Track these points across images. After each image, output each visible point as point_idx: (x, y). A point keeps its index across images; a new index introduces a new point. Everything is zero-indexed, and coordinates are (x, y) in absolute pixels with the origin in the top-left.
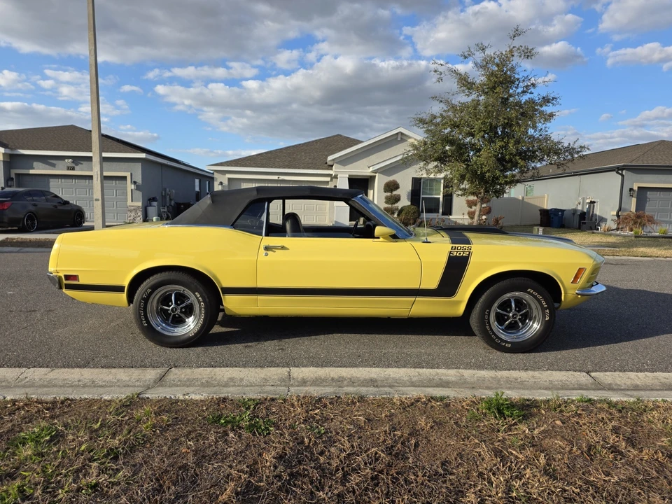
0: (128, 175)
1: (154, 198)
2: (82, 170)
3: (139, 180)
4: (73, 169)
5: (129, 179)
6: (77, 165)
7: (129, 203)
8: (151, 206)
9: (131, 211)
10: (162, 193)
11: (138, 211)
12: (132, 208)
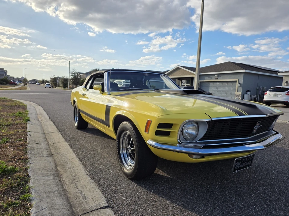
0: (237, 80)
1: (249, 91)
2: (220, 79)
3: (241, 82)
4: (217, 79)
5: (237, 82)
6: (219, 77)
7: (236, 92)
8: (247, 94)
9: (236, 96)
10: (257, 88)
11: (239, 96)
12: (237, 95)
